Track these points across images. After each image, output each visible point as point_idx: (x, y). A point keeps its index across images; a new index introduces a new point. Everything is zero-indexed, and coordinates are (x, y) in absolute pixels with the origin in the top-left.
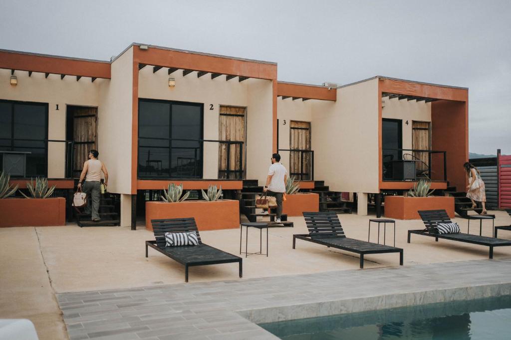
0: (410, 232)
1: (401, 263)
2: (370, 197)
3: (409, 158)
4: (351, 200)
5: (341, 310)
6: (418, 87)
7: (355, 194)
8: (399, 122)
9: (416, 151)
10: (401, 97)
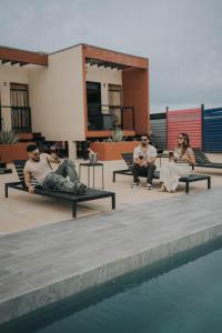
0: (114, 173)
1: (114, 207)
2: (79, 144)
3: (107, 113)
4: (64, 147)
5: (50, 298)
6: (113, 54)
7: (66, 142)
8: (99, 84)
9: (111, 107)
10: (100, 64)
